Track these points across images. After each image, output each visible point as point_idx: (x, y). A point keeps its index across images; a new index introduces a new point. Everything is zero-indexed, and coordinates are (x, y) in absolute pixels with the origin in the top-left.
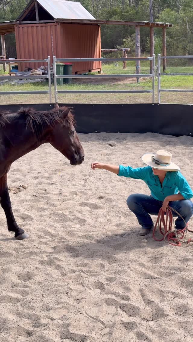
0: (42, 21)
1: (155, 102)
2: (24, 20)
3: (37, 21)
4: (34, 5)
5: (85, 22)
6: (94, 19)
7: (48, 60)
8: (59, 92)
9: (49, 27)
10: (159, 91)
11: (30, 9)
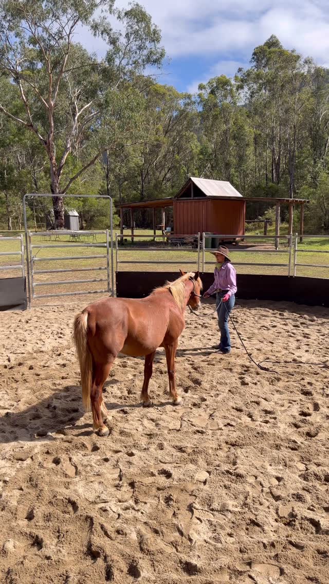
0: (196, 198)
1: (291, 275)
2: (181, 197)
3: (192, 198)
4: (190, 185)
5: (232, 198)
6: (242, 196)
7: (198, 236)
8: (206, 263)
9: (201, 203)
10: (295, 265)
11: (187, 187)
